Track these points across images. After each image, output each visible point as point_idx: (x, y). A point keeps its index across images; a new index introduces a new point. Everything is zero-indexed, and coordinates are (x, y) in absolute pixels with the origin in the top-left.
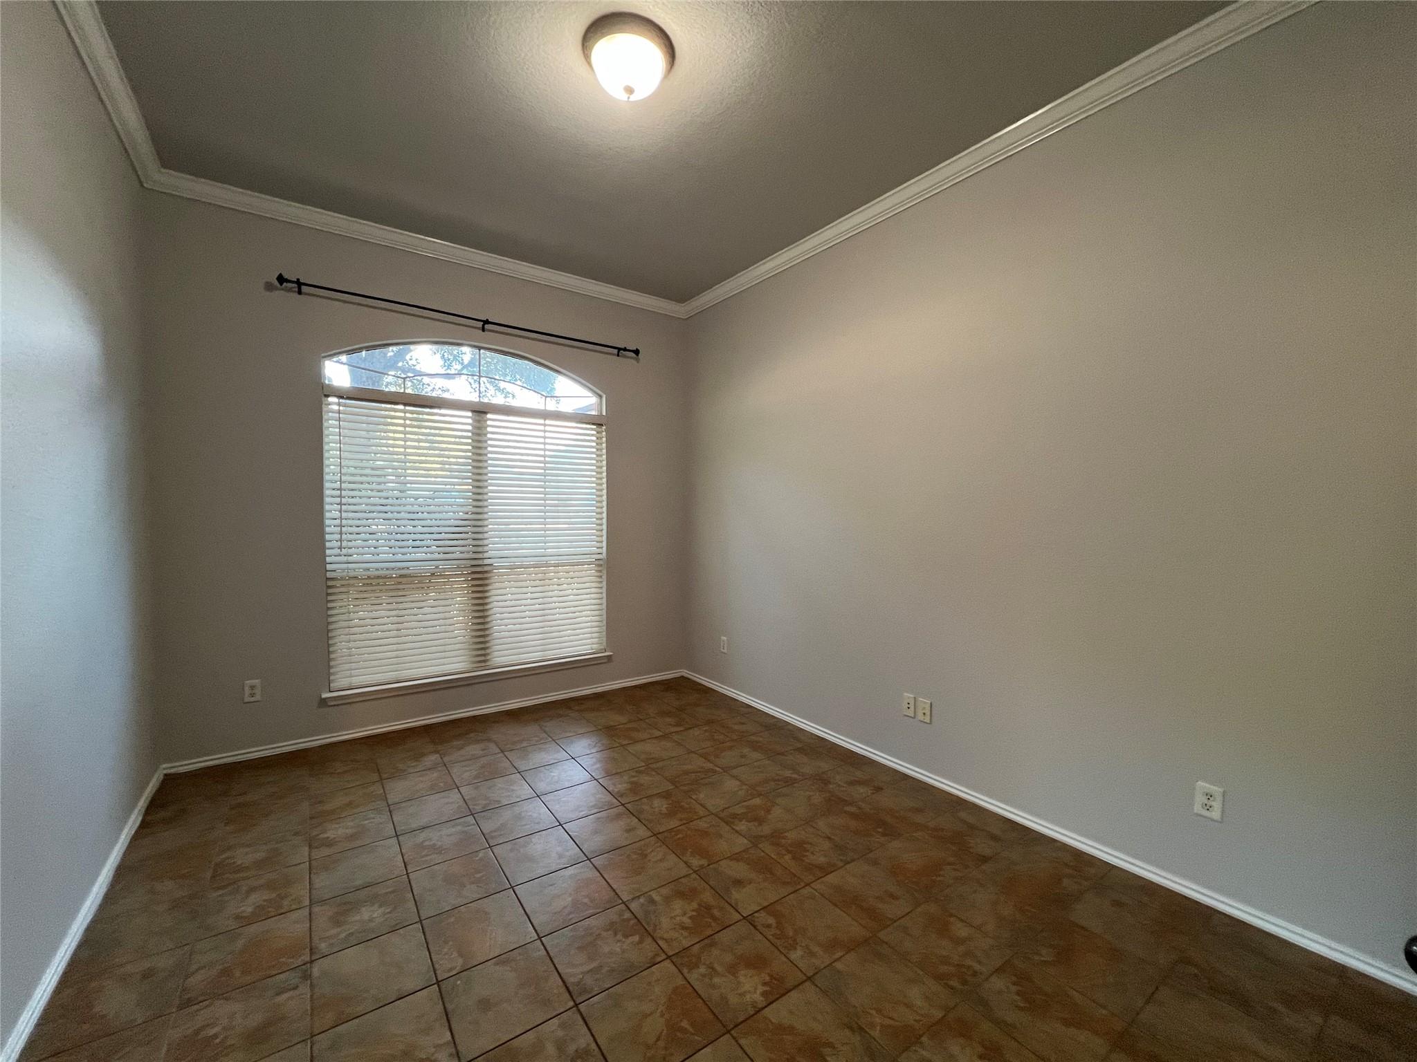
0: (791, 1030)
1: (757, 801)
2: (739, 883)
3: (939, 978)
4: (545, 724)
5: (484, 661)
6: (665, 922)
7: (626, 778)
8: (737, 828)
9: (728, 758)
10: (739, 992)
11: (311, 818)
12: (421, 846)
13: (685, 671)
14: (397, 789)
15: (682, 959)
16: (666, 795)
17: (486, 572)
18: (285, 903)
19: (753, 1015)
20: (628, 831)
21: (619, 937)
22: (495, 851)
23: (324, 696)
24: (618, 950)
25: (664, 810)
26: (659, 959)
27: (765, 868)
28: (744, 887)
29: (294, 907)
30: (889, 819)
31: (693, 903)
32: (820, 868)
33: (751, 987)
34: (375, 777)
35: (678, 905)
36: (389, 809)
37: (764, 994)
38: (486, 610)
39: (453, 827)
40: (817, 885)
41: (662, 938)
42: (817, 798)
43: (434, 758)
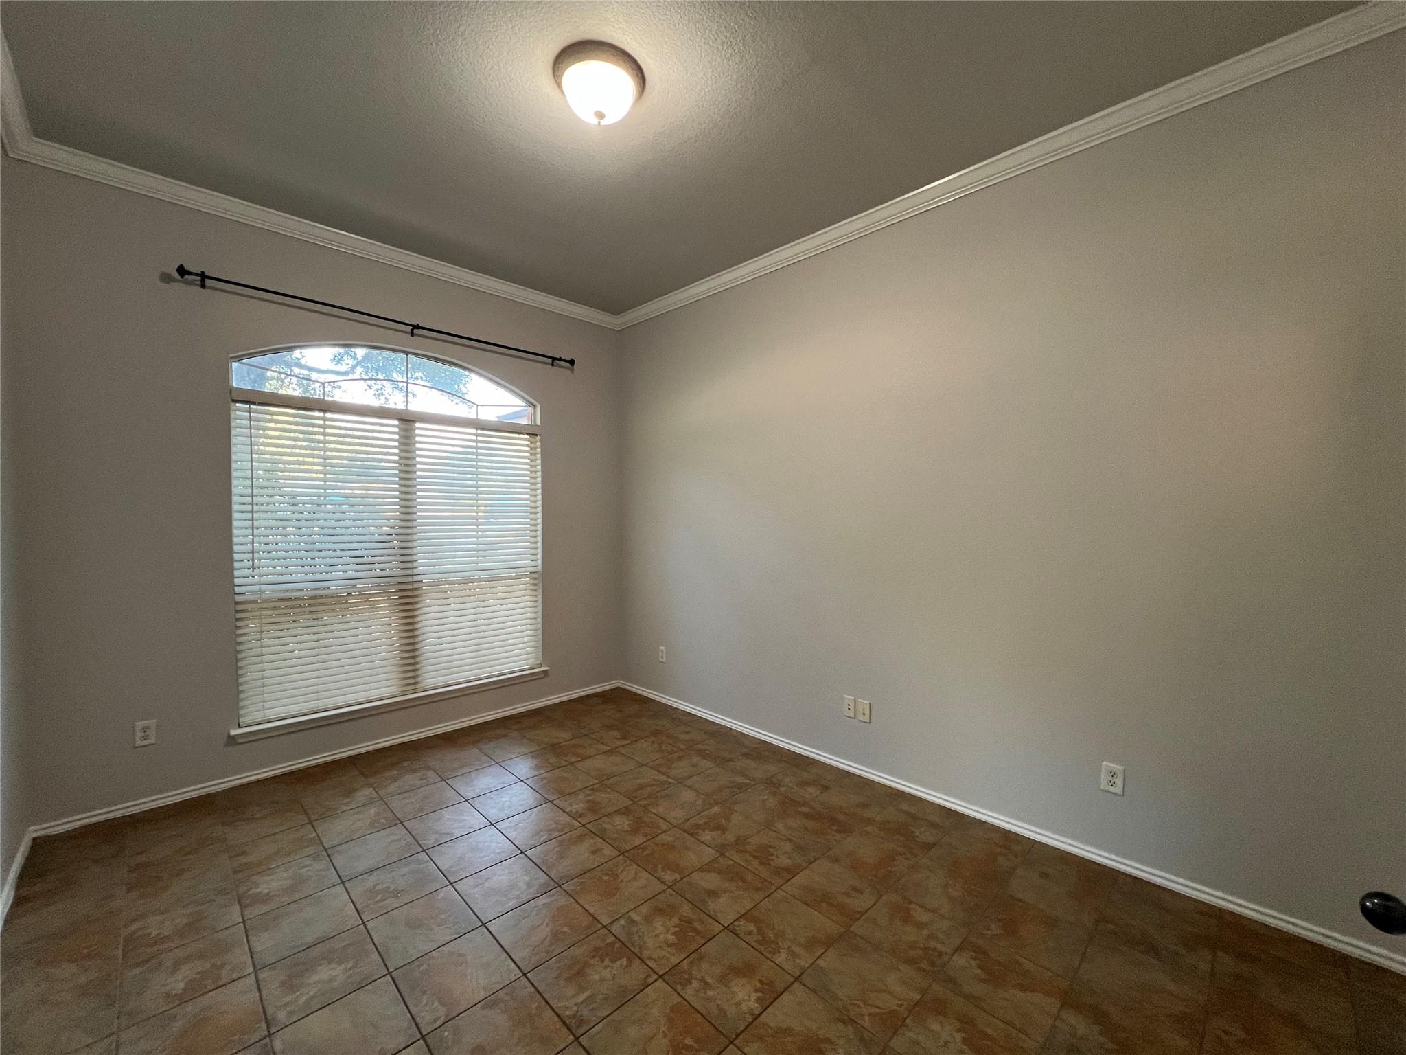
0: (788, 1031)
1: (716, 809)
2: (713, 894)
3: (911, 962)
4: (485, 747)
5: (414, 684)
6: (650, 942)
7: (581, 797)
8: (703, 839)
9: (681, 768)
10: (734, 1002)
11: (235, 872)
12: (372, 891)
13: (621, 682)
14: (332, 831)
15: (674, 977)
16: (625, 811)
17: (416, 589)
18: (224, 972)
19: (752, 1022)
20: (594, 852)
21: (607, 962)
22: (457, 887)
23: (233, 732)
24: (609, 976)
25: (626, 827)
26: (651, 980)
27: (734, 875)
28: (719, 897)
29: (235, 976)
30: (841, 817)
31: (673, 919)
32: (787, 870)
33: (744, 995)
34: (301, 819)
35: (659, 924)
36: (327, 854)
37: (758, 1000)
38: (416, 629)
39: (406, 865)
40: (786, 887)
41: (650, 958)
42: (772, 802)
43: (368, 791)
